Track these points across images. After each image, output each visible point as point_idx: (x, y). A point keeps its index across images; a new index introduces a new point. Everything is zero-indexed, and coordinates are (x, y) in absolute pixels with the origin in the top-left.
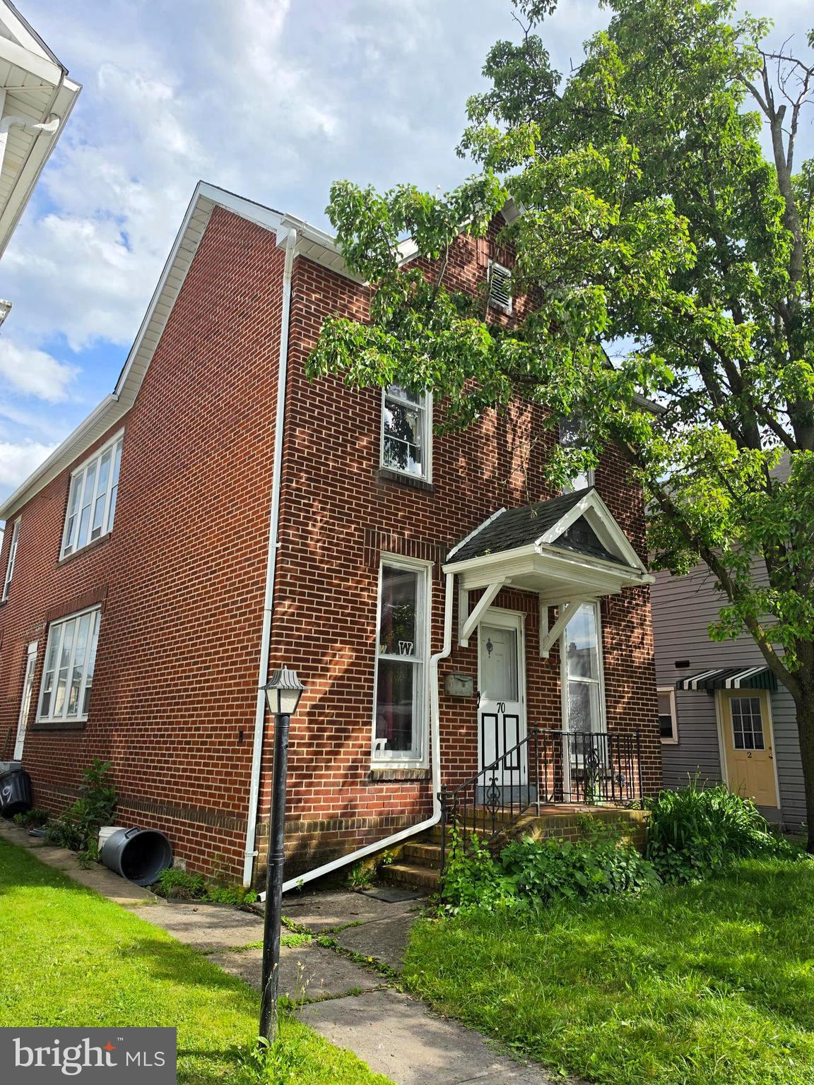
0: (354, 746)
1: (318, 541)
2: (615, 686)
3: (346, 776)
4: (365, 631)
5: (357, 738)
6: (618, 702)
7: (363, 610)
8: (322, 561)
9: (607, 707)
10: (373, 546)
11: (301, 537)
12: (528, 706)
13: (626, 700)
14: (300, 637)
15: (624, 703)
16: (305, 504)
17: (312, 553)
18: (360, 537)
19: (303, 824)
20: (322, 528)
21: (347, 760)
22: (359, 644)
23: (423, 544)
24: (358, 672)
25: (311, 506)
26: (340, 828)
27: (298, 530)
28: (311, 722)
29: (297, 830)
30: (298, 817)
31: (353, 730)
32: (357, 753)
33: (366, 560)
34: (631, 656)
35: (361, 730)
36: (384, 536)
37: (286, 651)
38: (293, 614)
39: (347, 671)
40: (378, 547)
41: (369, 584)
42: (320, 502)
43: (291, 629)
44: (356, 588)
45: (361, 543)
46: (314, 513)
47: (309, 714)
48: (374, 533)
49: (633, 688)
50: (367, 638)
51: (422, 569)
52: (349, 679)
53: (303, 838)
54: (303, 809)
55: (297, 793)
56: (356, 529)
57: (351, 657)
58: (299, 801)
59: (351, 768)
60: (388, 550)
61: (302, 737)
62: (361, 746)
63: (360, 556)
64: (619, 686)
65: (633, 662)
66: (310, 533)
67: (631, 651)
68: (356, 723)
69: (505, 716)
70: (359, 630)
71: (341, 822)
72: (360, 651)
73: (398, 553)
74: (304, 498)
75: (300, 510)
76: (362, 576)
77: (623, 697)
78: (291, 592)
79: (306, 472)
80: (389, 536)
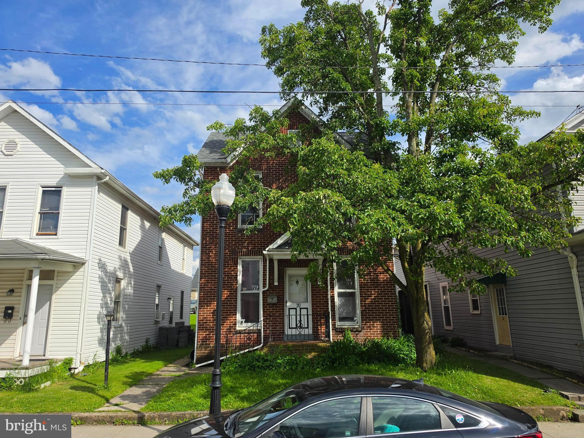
0: (229, 322)
1: (214, 258)
2: (365, 292)
3: (226, 332)
4: (233, 285)
5: (231, 320)
6: (368, 299)
7: (232, 278)
8: (215, 265)
9: (361, 301)
10: (235, 255)
11: (208, 258)
12: (312, 304)
13: (373, 298)
14: (208, 290)
15: (371, 299)
16: (208, 247)
17: (211, 262)
18: (229, 253)
19: (211, 346)
20: (215, 254)
21: (227, 327)
22: (230, 289)
23: (257, 251)
24: (230, 298)
25: (211, 247)
26: (224, 347)
27: (206, 256)
28: (213, 315)
29: (208, 347)
30: (210, 344)
31: (229, 317)
32: (231, 324)
33: (232, 261)
34: (378, 278)
35: (232, 317)
36: (239, 251)
37: (203, 294)
38: (205, 283)
39: (226, 299)
40: (237, 255)
41: (234, 269)
42: (214, 245)
43: (205, 288)
44: (229, 271)
45: (231, 256)
46: (212, 249)
47: (212, 313)
48: (235, 251)
49: (378, 292)
50: (234, 287)
51: (259, 259)
52: (227, 301)
53: (211, 350)
54: (211, 342)
55: (209, 337)
56: (228, 251)
57: (227, 294)
58: (210, 339)
59: (228, 329)
60: (242, 255)
61: (210, 320)
62: (232, 322)
63: (230, 260)
64: (368, 292)
65: (379, 280)
66: (211, 256)
67: (378, 276)
68: (231, 315)
69: (301, 309)
70: (230, 285)
71: (224, 346)
72: (231, 291)
73: (246, 255)
74: (208, 245)
75: (207, 250)
76: (231, 267)
77: (371, 296)
78: (204, 276)
79: (208, 237)
80: (242, 251)
